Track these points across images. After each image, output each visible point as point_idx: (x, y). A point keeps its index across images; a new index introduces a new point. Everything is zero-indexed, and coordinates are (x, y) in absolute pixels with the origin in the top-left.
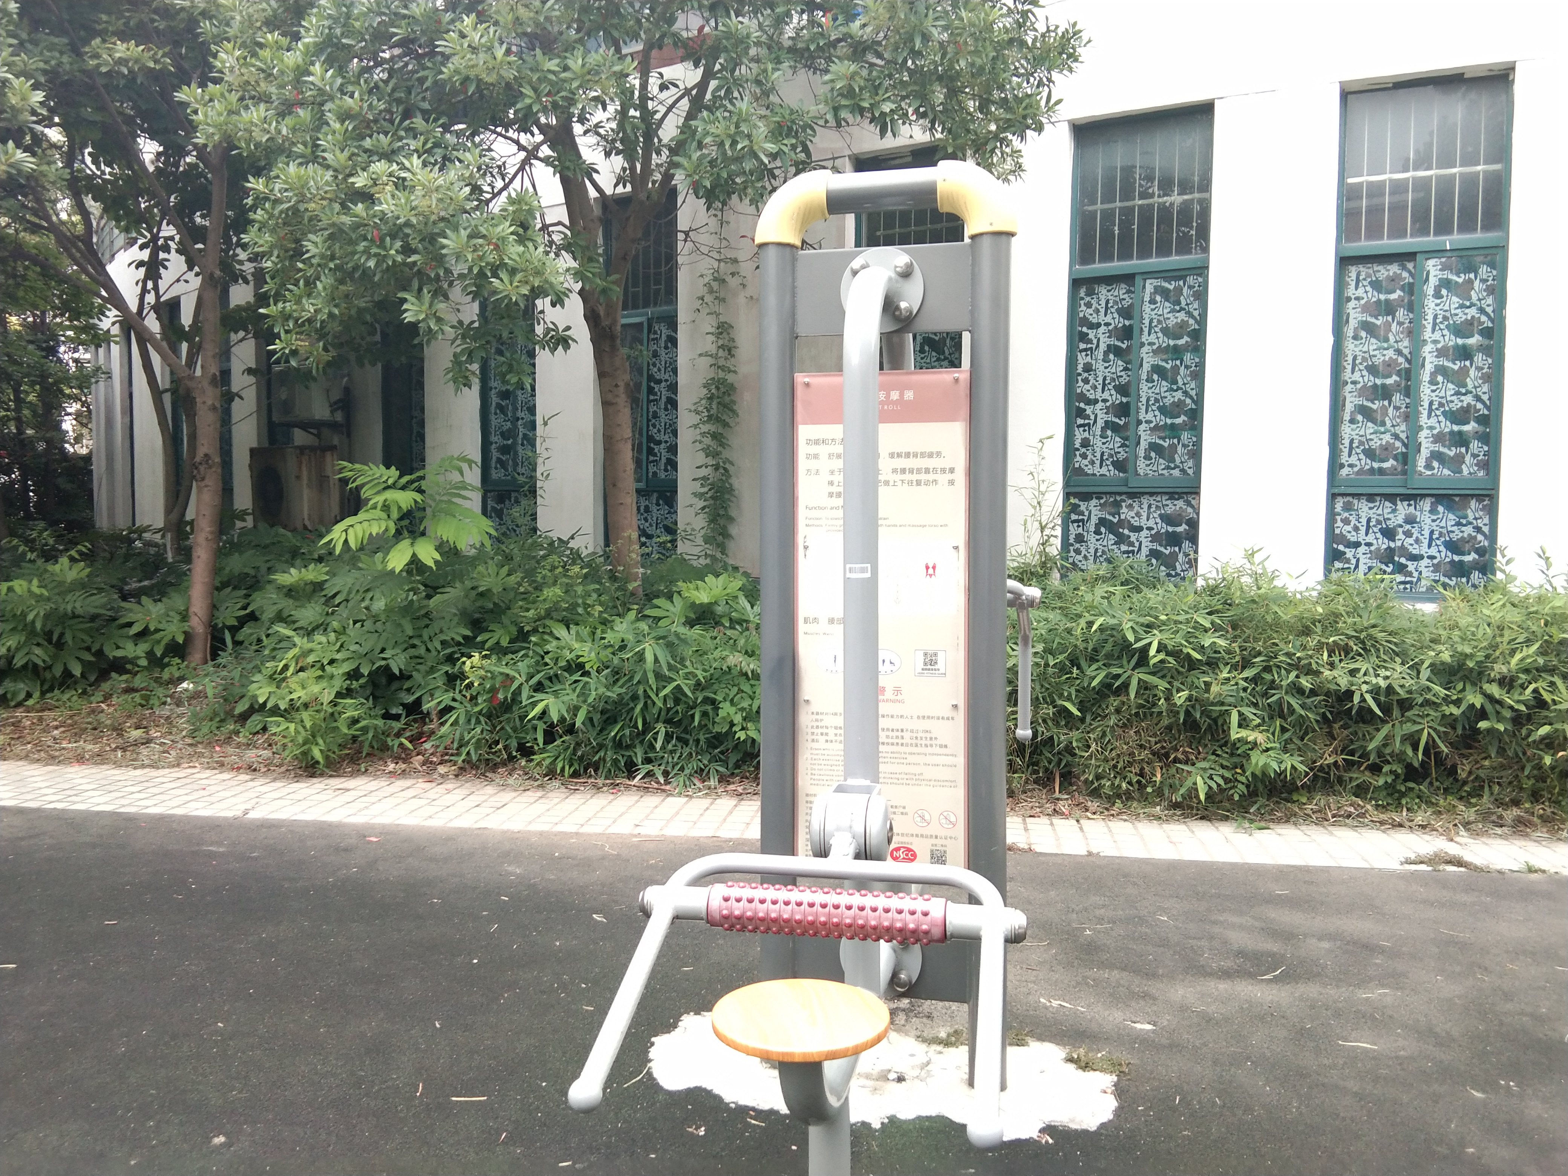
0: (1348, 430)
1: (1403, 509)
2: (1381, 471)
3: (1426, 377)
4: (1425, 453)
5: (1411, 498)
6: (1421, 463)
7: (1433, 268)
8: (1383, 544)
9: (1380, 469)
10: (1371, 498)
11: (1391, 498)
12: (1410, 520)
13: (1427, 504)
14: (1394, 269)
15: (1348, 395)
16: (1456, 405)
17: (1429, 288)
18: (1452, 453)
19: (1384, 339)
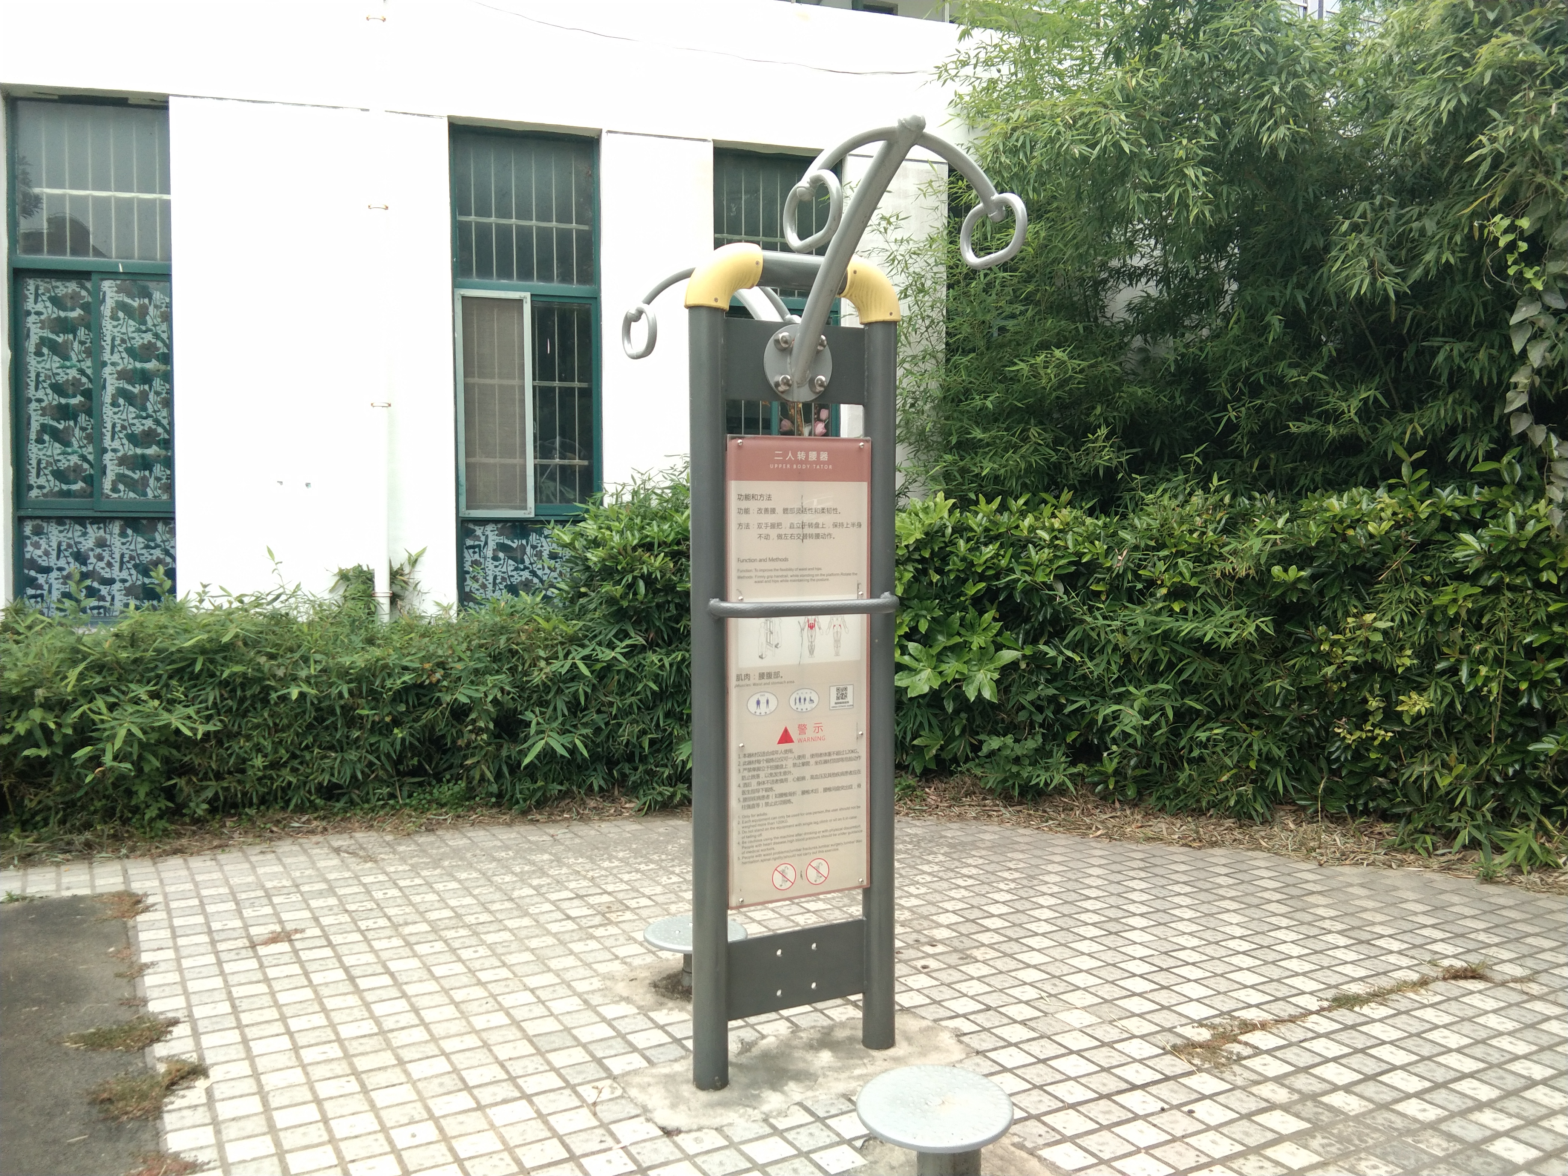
0: (35, 450)
1: (93, 532)
2: (68, 494)
3: (108, 399)
4: (110, 476)
5: (101, 521)
6: (107, 485)
7: (109, 289)
8: (76, 568)
9: (69, 491)
10: (60, 521)
11: (81, 521)
12: (101, 544)
13: (116, 528)
14: (72, 286)
15: (33, 414)
16: (138, 429)
17: (107, 310)
18: (137, 475)
19: (66, 358)
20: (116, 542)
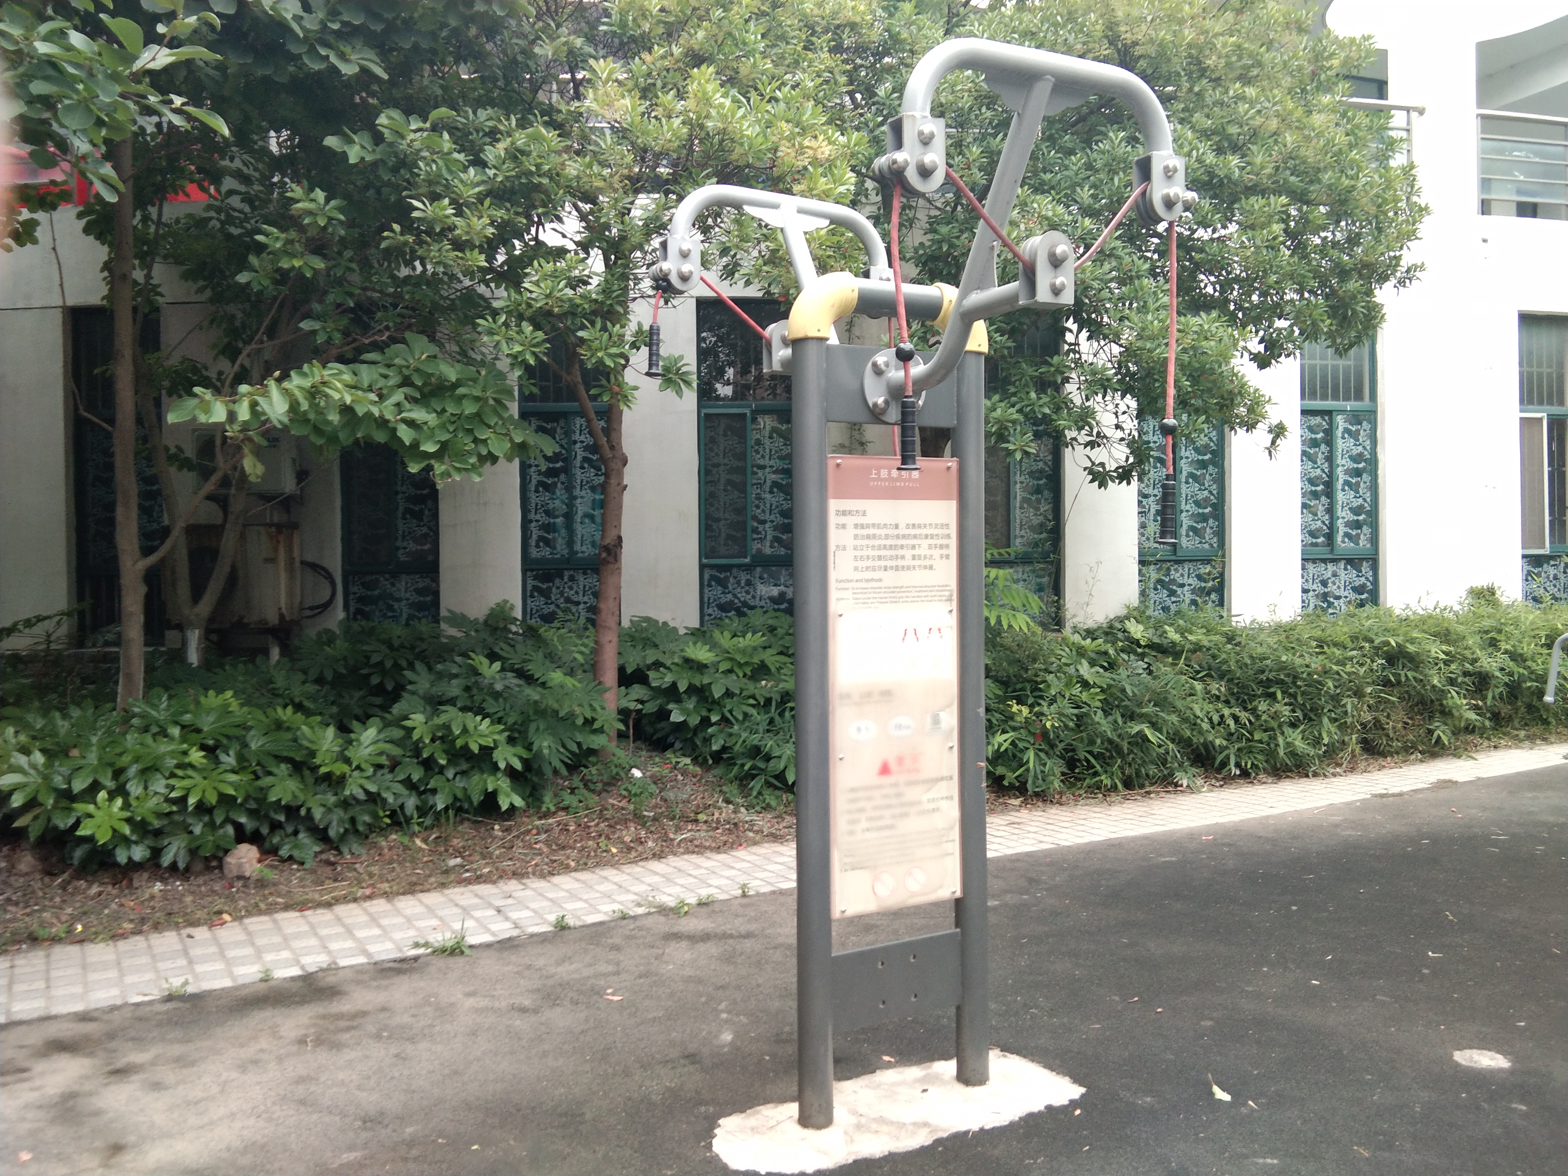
1: (1330, 566)
2: (1315, 545)
3: (1339, 487)
4: (1340, 533)
5: (1334, 561)
6: (1339, 539)
7: (1340, 422)
8: (1321, 589)
11: (1324, 561)
12: (1335, 575)
13: (1342, 565)
14: (1318, 419)
16: (1355, 504)
17: (1339, 433)
18: (1354, 533)
19: (1315, 462)
20: (1342, 573)
